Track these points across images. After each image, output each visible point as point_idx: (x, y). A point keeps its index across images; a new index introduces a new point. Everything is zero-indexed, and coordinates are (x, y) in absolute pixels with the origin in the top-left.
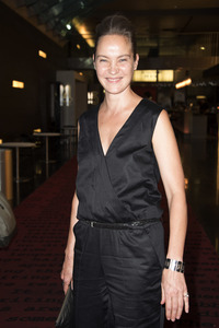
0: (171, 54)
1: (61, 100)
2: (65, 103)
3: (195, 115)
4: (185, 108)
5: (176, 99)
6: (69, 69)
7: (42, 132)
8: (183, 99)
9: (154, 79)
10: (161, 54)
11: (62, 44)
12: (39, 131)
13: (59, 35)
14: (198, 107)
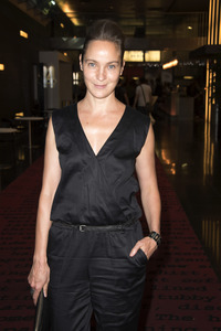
0: (157, 33)
1: (45, 81)
2: (48, 85)
3: (182, 96)
4: (171, 89)
5: (164, 80)
6: (53, 50)
7: (25, 115)
8: (170, 80)
9: (141, 59)
10: (147, 33)
11: (45, 23)
12: (21, 114)
13: (41, 13)
14: (185, 89)
